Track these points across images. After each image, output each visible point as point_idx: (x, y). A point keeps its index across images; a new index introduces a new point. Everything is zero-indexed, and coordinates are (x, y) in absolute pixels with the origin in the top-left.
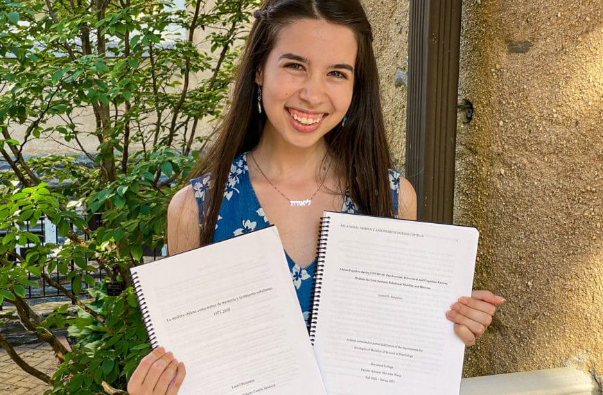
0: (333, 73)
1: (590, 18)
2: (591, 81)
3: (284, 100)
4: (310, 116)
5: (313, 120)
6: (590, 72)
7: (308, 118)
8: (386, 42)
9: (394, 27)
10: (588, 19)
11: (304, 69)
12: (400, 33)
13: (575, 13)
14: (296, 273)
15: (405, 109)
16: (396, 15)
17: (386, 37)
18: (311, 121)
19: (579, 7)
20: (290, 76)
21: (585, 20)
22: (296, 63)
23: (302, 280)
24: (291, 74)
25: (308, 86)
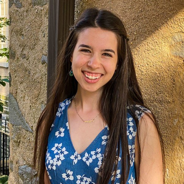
0: (105, 54)
1: (136, 33)
2: (137, 64)
3: (81, 67)
4: (94, 75)
5: (95, 77)
6: (137, 59)
7: (92, 76)
8: (37, 41)
9: (41, 33)
10: (135, 33)
11: (90, 52)
12: (44, 37)
13: (129, 30)
14: (76, 156)
15: (47, 75)
16: (42, 28)
17: (37, 39)
18: (94, 78)
19: (131, 27)
20: (83, 55)
21: (134, 34)
22: (86, 49)
23: (78, 160)
24: (84, 54)
25: (92, 60)
